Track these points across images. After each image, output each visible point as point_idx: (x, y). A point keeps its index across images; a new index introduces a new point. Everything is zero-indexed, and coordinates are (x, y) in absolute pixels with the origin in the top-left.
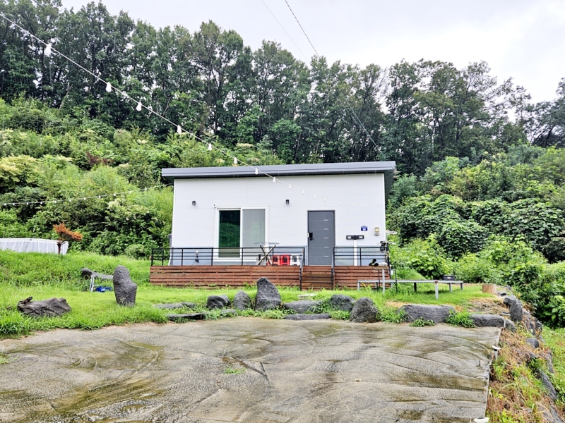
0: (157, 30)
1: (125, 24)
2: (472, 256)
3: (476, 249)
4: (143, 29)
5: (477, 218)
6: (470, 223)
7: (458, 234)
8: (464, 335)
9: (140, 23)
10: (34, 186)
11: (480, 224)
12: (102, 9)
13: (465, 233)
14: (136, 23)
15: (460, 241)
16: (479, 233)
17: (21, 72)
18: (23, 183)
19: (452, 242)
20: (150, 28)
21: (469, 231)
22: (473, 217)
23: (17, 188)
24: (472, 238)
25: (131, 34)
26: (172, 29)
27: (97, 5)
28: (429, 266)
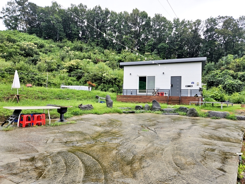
0: (118, 13)
1: (107, 12)
2: (237, 94)
3: (239, 91)
4: (113, 14)
5: (240, 79)
6: (237, 81)
7: (231, 85)
8: (233, 123)
9: (112, 11)
10: (81, 69)
11: (241, 81)
12: (100, 8)
13: (234, 85)
14: (111, 12)
15: (232, 88)
16: (240, 85)
17: (76, 32)
18: (77, 68)
19: (229, 88)
20: (115, 13)
21: (236, 84)
22: (238, 78)
23: (76, 70)
24: (237, 87)
25: (109, 15)
26: (123, 13)
27: (98, 7)
28: (218, 97)
